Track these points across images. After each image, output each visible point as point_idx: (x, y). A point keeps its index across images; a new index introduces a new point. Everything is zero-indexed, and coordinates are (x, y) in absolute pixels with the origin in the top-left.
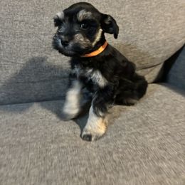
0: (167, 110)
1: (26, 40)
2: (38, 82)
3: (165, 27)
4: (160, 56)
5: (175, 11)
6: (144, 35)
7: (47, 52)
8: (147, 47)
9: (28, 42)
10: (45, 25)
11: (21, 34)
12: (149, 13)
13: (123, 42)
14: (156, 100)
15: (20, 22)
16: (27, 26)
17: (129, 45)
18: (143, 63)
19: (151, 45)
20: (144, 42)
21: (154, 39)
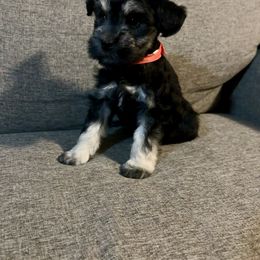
0: (235, 144)
1: (38, 40)
2: (53, 102)
3: (228, 36)
4: (221, 74)
5: (241, 16)
6: (202, 44)
7: (68, 58)
8: (206, 61)
9: (41, 42)
10: (67, 20)
11: (31, 30)
12: (209, 15)
13: (174, 52)
14: (216, 132)
15: (32, 13)
16: (40, 19)
17: (182, 56)
18: (198, 83)
19: (210, 58)
20: (202, 55)
21: (214, 51)
